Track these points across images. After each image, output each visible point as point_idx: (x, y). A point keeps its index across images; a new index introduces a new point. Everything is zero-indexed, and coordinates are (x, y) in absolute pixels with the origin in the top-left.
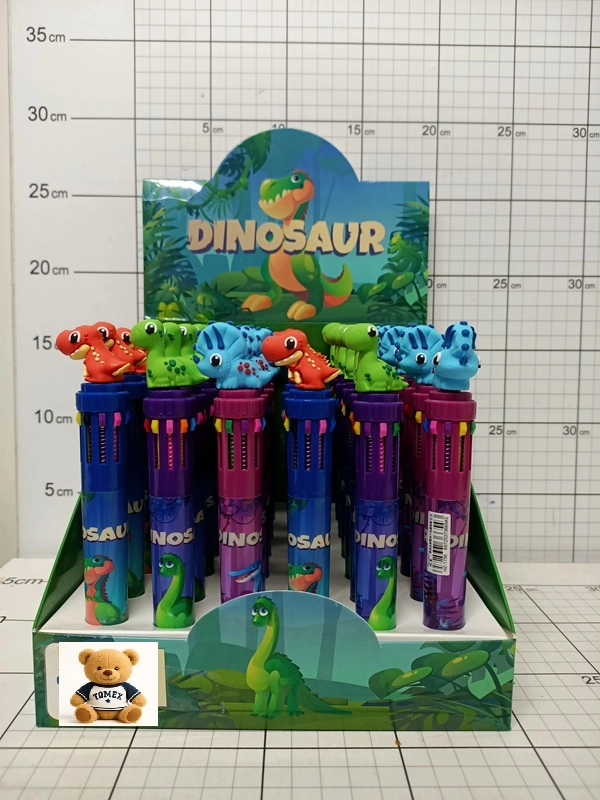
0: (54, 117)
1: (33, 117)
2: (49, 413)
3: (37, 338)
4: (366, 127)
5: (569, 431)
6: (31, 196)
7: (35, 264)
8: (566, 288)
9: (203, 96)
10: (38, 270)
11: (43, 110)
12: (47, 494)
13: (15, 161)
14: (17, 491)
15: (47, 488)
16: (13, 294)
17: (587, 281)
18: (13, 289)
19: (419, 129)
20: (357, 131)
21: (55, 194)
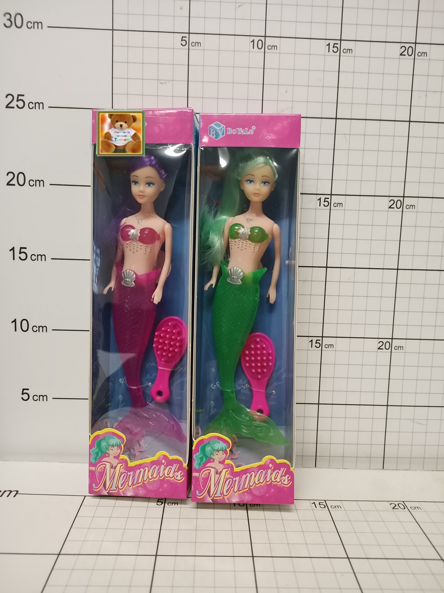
0: (30, 25)
1: (8, 24)
2: (25, 323)
3: (13, 249)
4: (345, 45)
6: (7, 107)
7: (11, 176)
9: (181, 8)
10: (14, 182)
11: (19, 17)
12: (22, 398)
15: (23, 394)
19: (396, 49)
20: (335, 49)
21: (31, 106)
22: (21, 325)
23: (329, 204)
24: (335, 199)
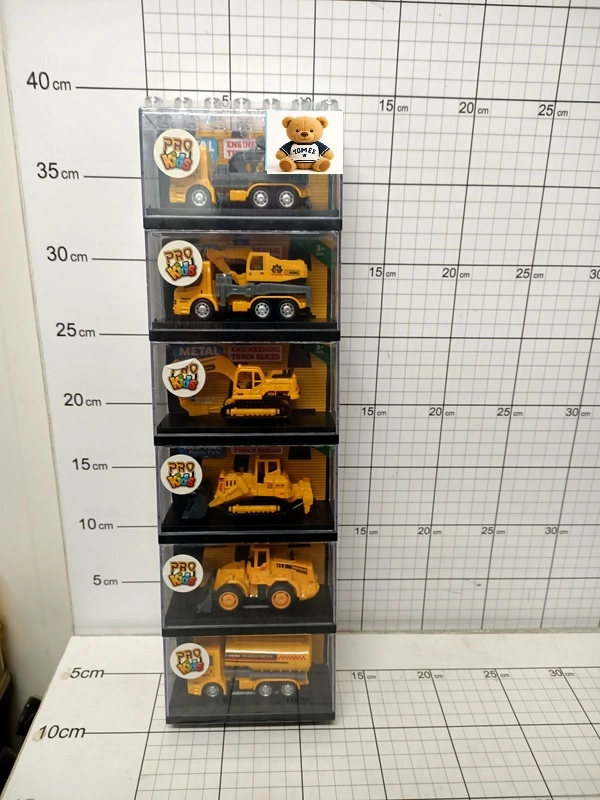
0: (74, 258)
1: (52, 257)
2: (92, 522)
3: (76, 460)
4: (388, 269)
5: (550, 531)
6: (59, 335)
7: (68, 397)
8: (563, 415)
10: (72, 402)
11: (62, 250)
12: (95, 584)
13: (38, 301)
14: (68, 581)
15: (95, 579)
16: (50, 422)
17: (583, 410)
18: (49, 419)
19: (440, 271)
20: (379, 273)
21: (82, 333)
22: (89, 524)
23: (373, 413)
24: (378, 409)
